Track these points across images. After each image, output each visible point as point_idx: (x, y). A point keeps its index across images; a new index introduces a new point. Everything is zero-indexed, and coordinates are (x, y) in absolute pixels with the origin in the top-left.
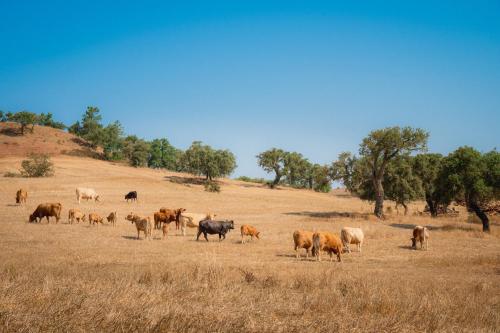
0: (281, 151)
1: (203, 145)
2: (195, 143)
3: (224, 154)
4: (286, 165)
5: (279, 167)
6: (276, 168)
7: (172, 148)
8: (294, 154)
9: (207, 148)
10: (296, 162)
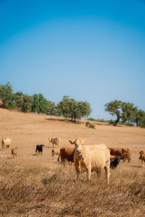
0: (120, 102)
1: (70, 98)
2: (65, 97)
3: (84, 104)
4: (123, 110)
5: (119, 112)
6: (118, 113)
7: (45, 100)
8: (129, 103)
9: (72, 100)
10: (130, 109)
